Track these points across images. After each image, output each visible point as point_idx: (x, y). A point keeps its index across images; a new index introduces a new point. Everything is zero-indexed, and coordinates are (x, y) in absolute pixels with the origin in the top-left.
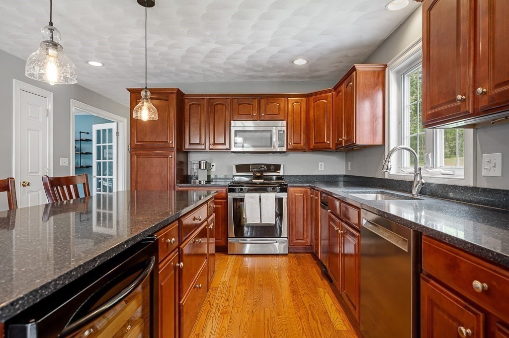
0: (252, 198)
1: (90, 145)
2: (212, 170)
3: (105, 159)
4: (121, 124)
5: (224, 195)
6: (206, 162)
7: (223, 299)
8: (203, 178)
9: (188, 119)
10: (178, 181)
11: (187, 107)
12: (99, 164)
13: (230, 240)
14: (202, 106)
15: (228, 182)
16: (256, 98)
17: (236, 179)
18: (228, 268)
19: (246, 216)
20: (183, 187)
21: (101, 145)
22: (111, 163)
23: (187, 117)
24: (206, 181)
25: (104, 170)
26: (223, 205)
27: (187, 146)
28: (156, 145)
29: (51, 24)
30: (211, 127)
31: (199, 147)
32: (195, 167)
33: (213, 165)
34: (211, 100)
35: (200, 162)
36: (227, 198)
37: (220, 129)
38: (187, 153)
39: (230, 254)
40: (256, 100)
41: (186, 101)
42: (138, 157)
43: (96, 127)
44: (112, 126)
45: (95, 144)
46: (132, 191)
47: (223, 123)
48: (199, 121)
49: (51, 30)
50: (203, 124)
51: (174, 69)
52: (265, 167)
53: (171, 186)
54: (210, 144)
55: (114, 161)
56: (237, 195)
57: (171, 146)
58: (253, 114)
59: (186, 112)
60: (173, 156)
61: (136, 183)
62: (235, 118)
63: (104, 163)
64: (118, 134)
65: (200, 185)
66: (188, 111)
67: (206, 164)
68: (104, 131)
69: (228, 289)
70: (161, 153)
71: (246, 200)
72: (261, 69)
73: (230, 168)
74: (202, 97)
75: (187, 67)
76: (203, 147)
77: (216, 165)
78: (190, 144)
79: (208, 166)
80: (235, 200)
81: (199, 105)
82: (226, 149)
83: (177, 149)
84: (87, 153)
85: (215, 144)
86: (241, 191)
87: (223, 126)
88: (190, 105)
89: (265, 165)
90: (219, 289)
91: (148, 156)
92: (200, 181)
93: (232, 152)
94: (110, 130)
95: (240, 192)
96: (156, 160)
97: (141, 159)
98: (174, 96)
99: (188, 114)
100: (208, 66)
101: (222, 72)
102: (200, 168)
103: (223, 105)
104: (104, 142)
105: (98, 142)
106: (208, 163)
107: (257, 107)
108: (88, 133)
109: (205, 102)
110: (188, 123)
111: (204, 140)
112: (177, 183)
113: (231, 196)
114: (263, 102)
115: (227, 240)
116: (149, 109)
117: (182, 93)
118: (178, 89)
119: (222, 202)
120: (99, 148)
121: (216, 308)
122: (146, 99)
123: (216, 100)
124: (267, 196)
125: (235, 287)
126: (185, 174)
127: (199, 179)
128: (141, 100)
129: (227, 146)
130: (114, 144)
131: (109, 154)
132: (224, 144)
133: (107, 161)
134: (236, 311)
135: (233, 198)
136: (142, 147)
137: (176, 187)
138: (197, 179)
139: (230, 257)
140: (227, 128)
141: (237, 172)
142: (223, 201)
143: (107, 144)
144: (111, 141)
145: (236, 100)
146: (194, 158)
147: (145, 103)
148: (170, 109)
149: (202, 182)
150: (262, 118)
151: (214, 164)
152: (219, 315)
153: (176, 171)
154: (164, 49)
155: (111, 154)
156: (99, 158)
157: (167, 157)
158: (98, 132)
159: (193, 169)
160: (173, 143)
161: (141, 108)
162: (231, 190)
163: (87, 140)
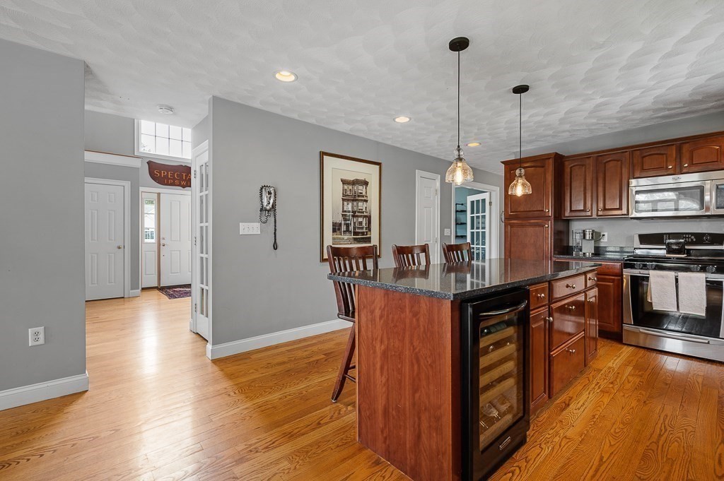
0: (663, 277)
1: (464, 216)
2: (602, 240)
3: (478, 228)
4: (493, 194)
5: (617, 271)
6: (593, 231)
7: (605, 381)
8: (588, 249)
9: (569, 183)
10: (556, 252)
11: (568, 170)
12: (472, 233)
13: (625, 327)
14: (587, 167)
15: (625, 256)
16: (673, 145)
17: (638, 252)
18: (620, 356)
19: (651, 299)
20: (563, 258)
21: (475, 215)
22: (484, 233)
23: (567, 181)
24: (592, 254)
25: (478, 239)
26: (616, 282)
27: (567, 213)
28: (530, 214)
29: (459, 146)
30: (601, 189)
31: (583, 214)
32: (578, 237)
33: (604, 235)
34: (600, 158)
35: (584, 231)
36: (622, 275)
37: (613, 190)
38: (568, 221)
39: (625, 344)
40: (674, 147)
41: (567, 163)
42: (512, 227)
43: (470, 198)
44: (486, 196)
45: (469, 215)
46: (505, 259)
47: (618, 182)
48: (582, 185)
49: (459, 151)
50: (589, 187)
51: (551, 132)
52: (693, 237)
53: (547, 258)
54: (598, 210)
55: (487, 230)
56: (636, 272)
57: (547, 215)
58: (667, 168)
59: (566, 176)
60: (549, 225)
61: (510, 252)
62: (636, 175)
63: (478, 233)
64: (490, 203)
65: (585, 258)
66: (569, 175)
67: (592, 234)
68: (478, 201)
69: (616, 374)
70: (537, 223)
71: (652, 279)
72: (681, 105)
73: (631, 239)
74: (587, 156)
75: (567, 127)
76: (589, 214)
77: (608, 235)
78: (571, 211)
79: (596, 236)
80: (634, 278)
81: (583, 165)
82: (623, 215)
83: (555, 217)
84: (462, 224)
85: (605, 209)
86: (644, 267)
87: (618, 186)
88: (571, 167)
89: (692, 234)
90: (602, 372)
91: (522, 226)
92: (584, 254)
93: (632, 218)
94: (484, 201)
95: (641, 269)
96: (530, 230)
97: (515, 229)
98: (551, 161)
99: (569, 177)
100: (594, 121)
101: (615, 121)
102: (584, 237)
103: (618, 161)
104: (478, 212)
105: (472, 213)
106: (596, 232)
107: (674, 156)
108: (462, 204)
109: (590, 162)
110: (569, 188)
111: (590, 206)
112: (554, 254)
113: (627, 273)
114: (686, 148)
115: (622, 327)
116: (523, 185)
117: (561, 155)
118: (556, 153)
119: (614, 279)
120: (472, 218)
121: (596, 385)
122: (520, 176)
123: (607, 156)
124: (691, 277)
125: (626, 375)
126: (565, 245)
127: (583, 251)
128: (516, 179)
129: (624, 211)
130: (487, 214)
131: (482, 223)
132: (620, 208)
133: (480, 230)
134: (622, 394)
135: (631, 276)
136: (516, 217)
137: (554, 259)
138: (581, 250)
139: (625, 347)
140: (623, 189)
141: (641, 244)
142: (616, 278)
143: (480, 214)
144: (484, 211)
145: (638, 153)
146: (576, 227)
147: (519, 181)
148: (547, 176)
149: (588, 254)
150: (684, 171)
151: (606, 234)
152: (598, 391)
153: (552, 241)
154: (540, 118)
155: (484, 223)
156: (472, 228)
157: (543, 226)
158: (472, 202)
159: (575, 239)
160: (549, 211)
161: (516, 185)
162: (628, 264)
163: (462, 211)
